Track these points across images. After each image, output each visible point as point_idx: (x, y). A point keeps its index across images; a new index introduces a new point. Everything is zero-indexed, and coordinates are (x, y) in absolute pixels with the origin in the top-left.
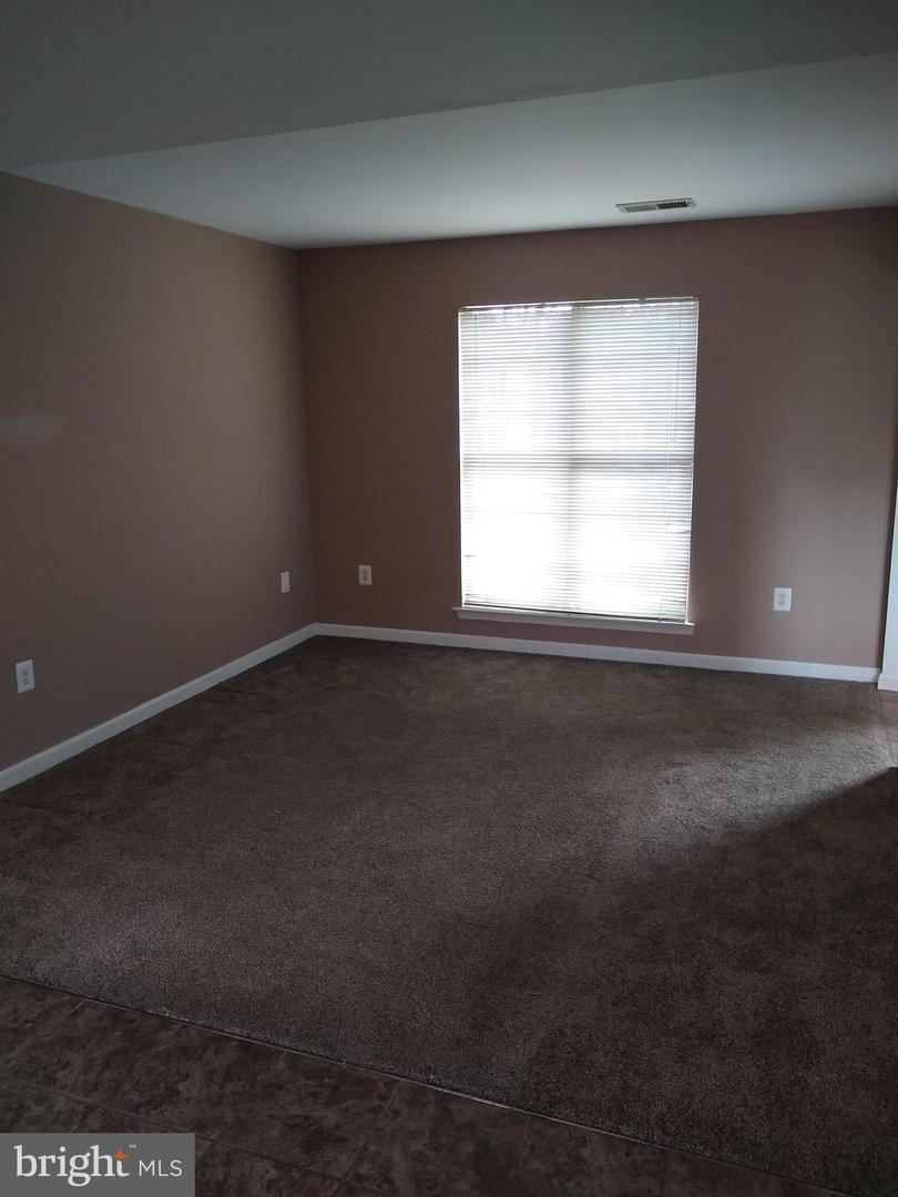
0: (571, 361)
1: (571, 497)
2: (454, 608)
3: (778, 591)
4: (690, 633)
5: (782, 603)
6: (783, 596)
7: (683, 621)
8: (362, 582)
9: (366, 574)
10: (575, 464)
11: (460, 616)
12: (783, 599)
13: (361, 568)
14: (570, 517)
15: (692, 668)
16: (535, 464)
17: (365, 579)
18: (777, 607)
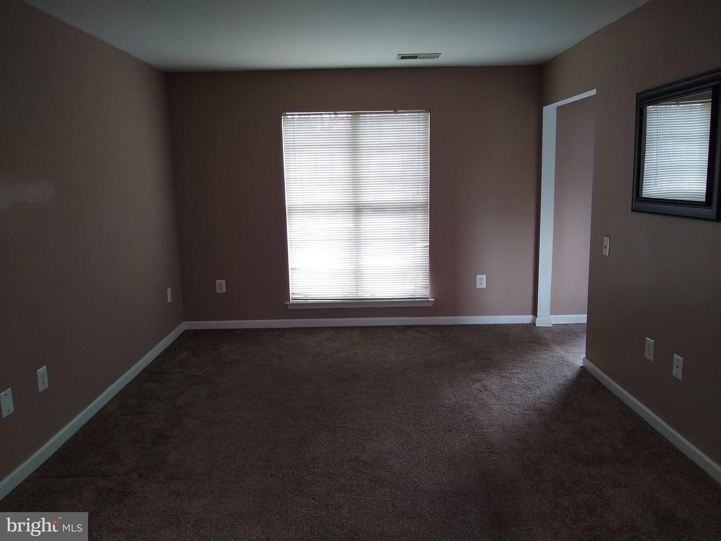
0: (354, 148)
1: (357, 229)
2: (286, 303)
3: (479, 277)
4: (431, 305)
5: (481, 284)
6: (481, 279)
7: (428, 298)
8: (218, 291)
9: (221, 286)
10: (358, 210)
11: (289, 308)
12: (481, 281)
13: (218, 281)
14: (356, 241)
15: (435, 325)
16: (333, 210)
17: (221, 289)
18: (478, 286)
